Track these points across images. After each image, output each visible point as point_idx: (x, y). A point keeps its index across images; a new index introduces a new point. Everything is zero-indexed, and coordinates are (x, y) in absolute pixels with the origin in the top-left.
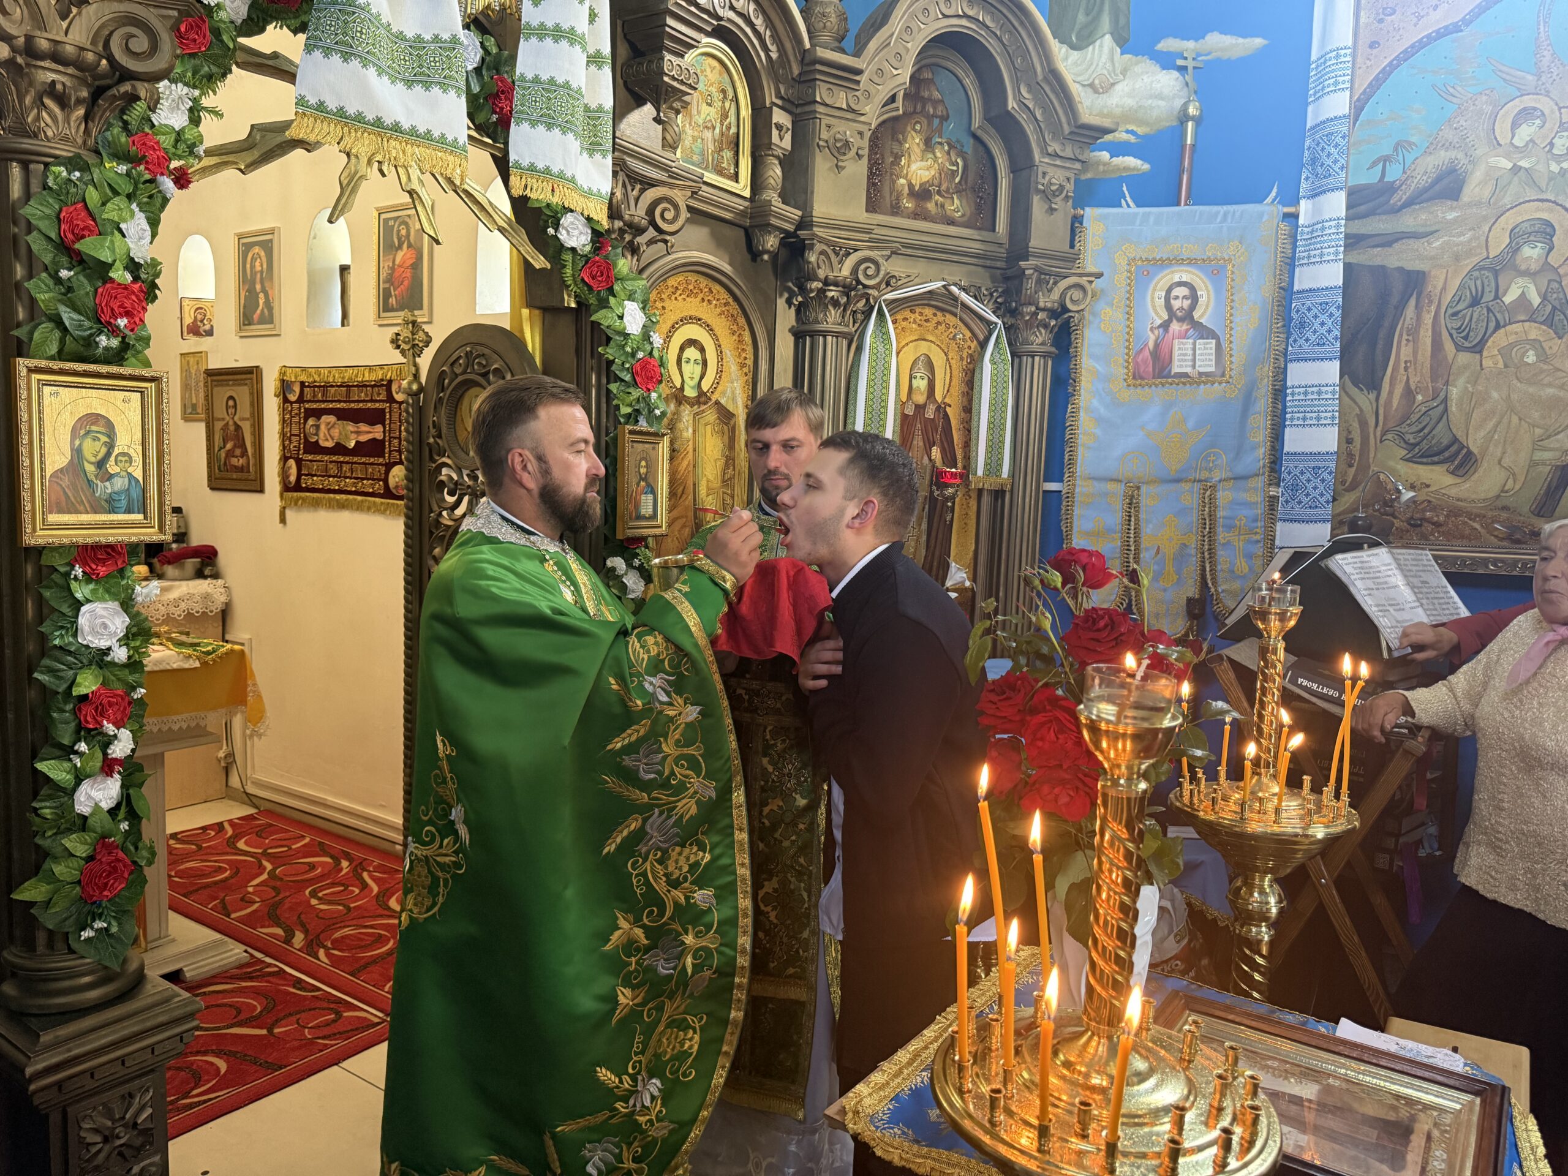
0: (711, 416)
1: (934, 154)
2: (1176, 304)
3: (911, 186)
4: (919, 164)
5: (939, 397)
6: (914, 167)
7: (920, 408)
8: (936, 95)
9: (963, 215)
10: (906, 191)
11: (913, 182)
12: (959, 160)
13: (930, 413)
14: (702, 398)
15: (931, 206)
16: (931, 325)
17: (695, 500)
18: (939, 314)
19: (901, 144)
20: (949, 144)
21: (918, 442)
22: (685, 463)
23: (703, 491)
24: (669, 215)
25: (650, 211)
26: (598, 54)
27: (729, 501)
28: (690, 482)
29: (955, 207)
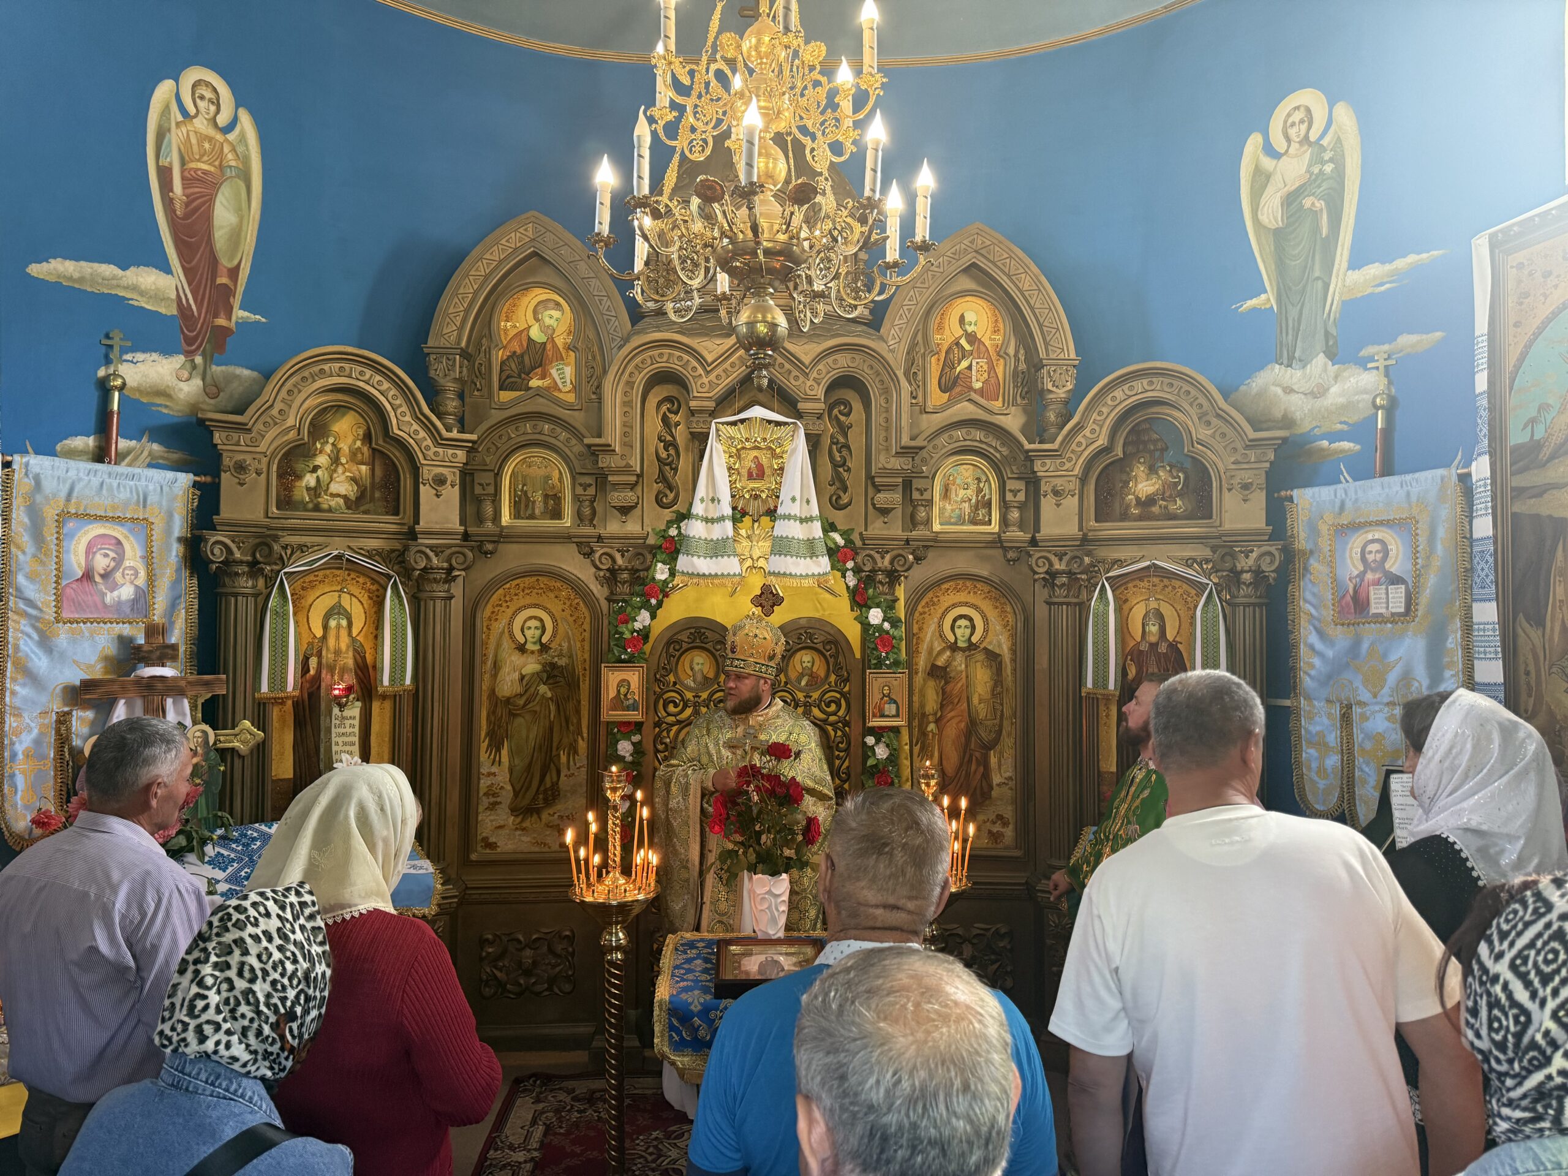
0: (980, 657)
1: (1157, 474)
2: (1370, 558)
3: (1138, 499)
4: (1144, 484)
5: (1170, 636)
6: (1140, 486)
7: (1153, 646)
8: (1155, 436)
9: (1184, 511)
10: (1134, 502)
11: (1140, 496)
12: (1180, 474)
13: (1163, 648)
14: (971, 647)
15: (1155, 509)
16: (1158, 589)
17: (968, 706)
19: (1129, 474)
20: (1170, 466)
22: (960, 685)
23: (975, 700)
24: (901, 563)
25: (892, 562)
26: (811, 517)
27: (999, 707)
28: (964, 696)
29: (1178, 505)
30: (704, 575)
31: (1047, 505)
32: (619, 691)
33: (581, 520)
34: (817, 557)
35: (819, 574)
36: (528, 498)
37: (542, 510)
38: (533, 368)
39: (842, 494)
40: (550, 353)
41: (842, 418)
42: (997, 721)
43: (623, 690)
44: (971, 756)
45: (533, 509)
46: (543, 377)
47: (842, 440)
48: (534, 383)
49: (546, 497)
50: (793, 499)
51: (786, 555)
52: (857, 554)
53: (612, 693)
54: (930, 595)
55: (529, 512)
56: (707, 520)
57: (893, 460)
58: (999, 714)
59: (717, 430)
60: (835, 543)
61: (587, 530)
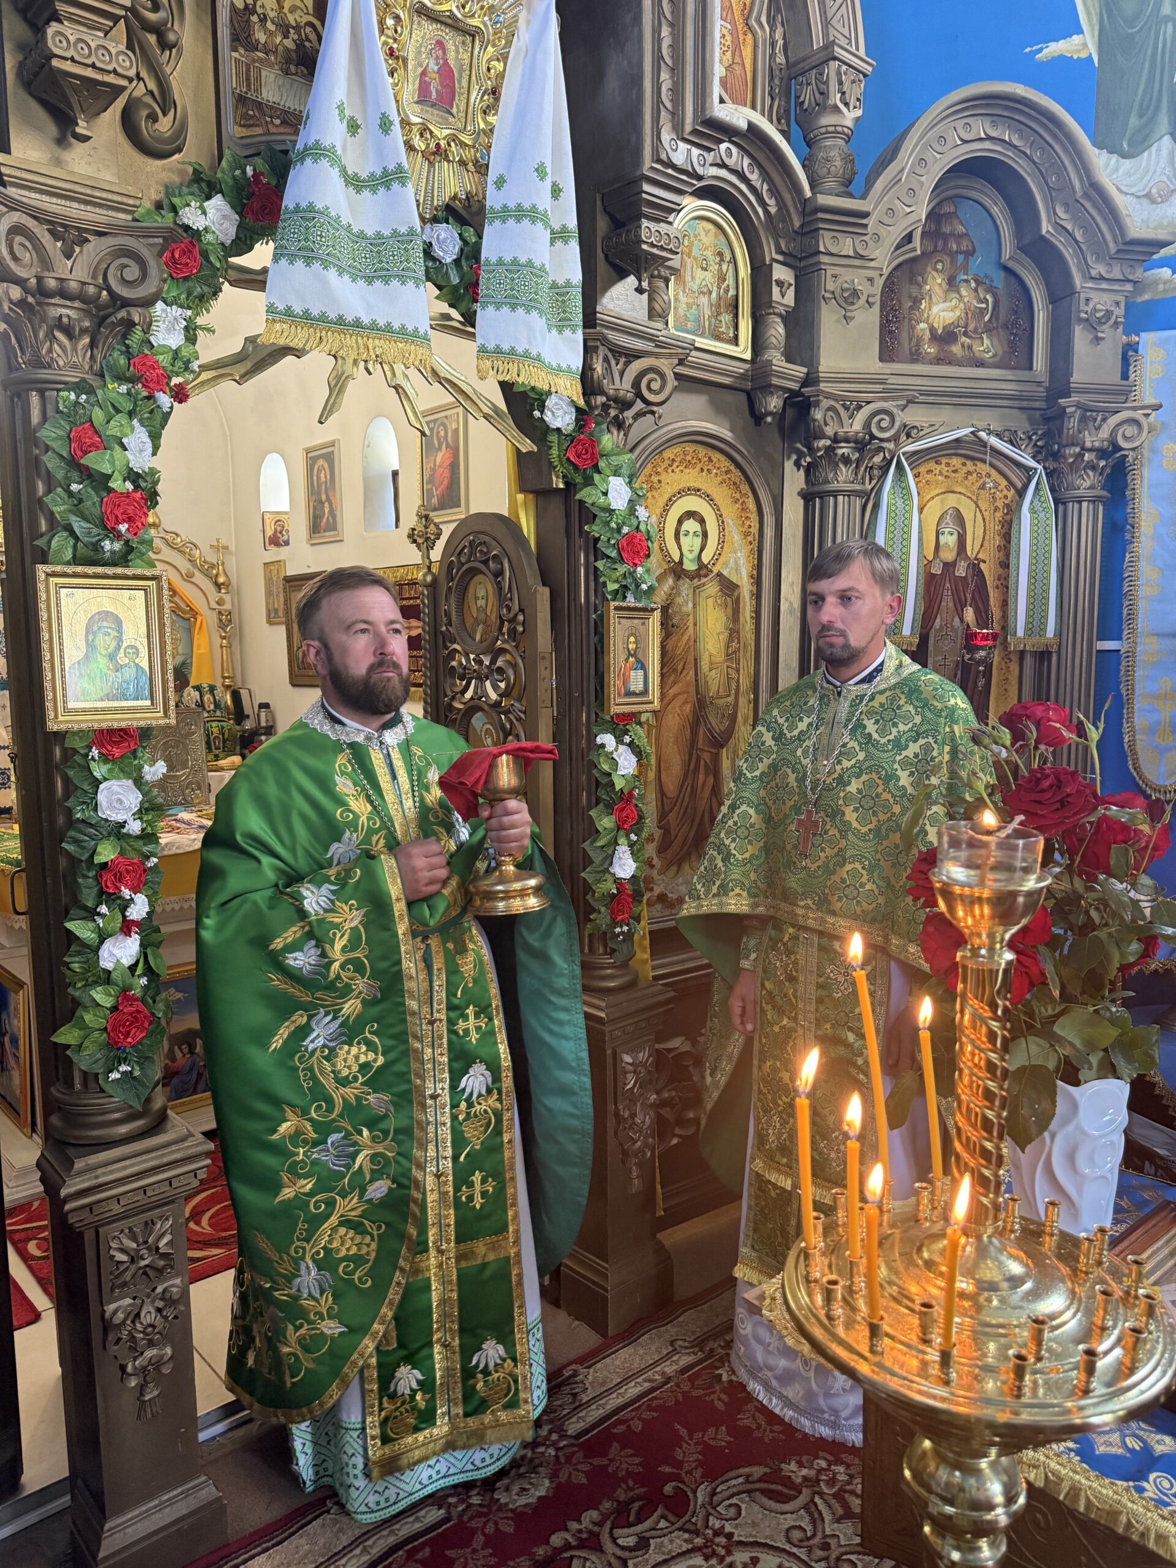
1: (959, 293)
3: (932, 329)
5: (971, 551)
6: (935, 309)
7: (949, 566)
8: (960, 229)
9: (994, 356)
10: (927, 335)
11: (936, 325)
12: (988, 297)
13: (961, 571)
14: (703, 570)
16: (959, 476)
17: (696, 675)
18: (968, 463)
20: (976, 281)
21: (948, 603)
22: (686, 637)
23: (705, 665)
26: (564, 229)
27: (734, 675)
28: (691, 658)
29: (985, 347)
42: (731, 699)
44: (699, 758)
50: (542, 172)
56: (353, 174)
57: (682, 146)
58: (734, 685)
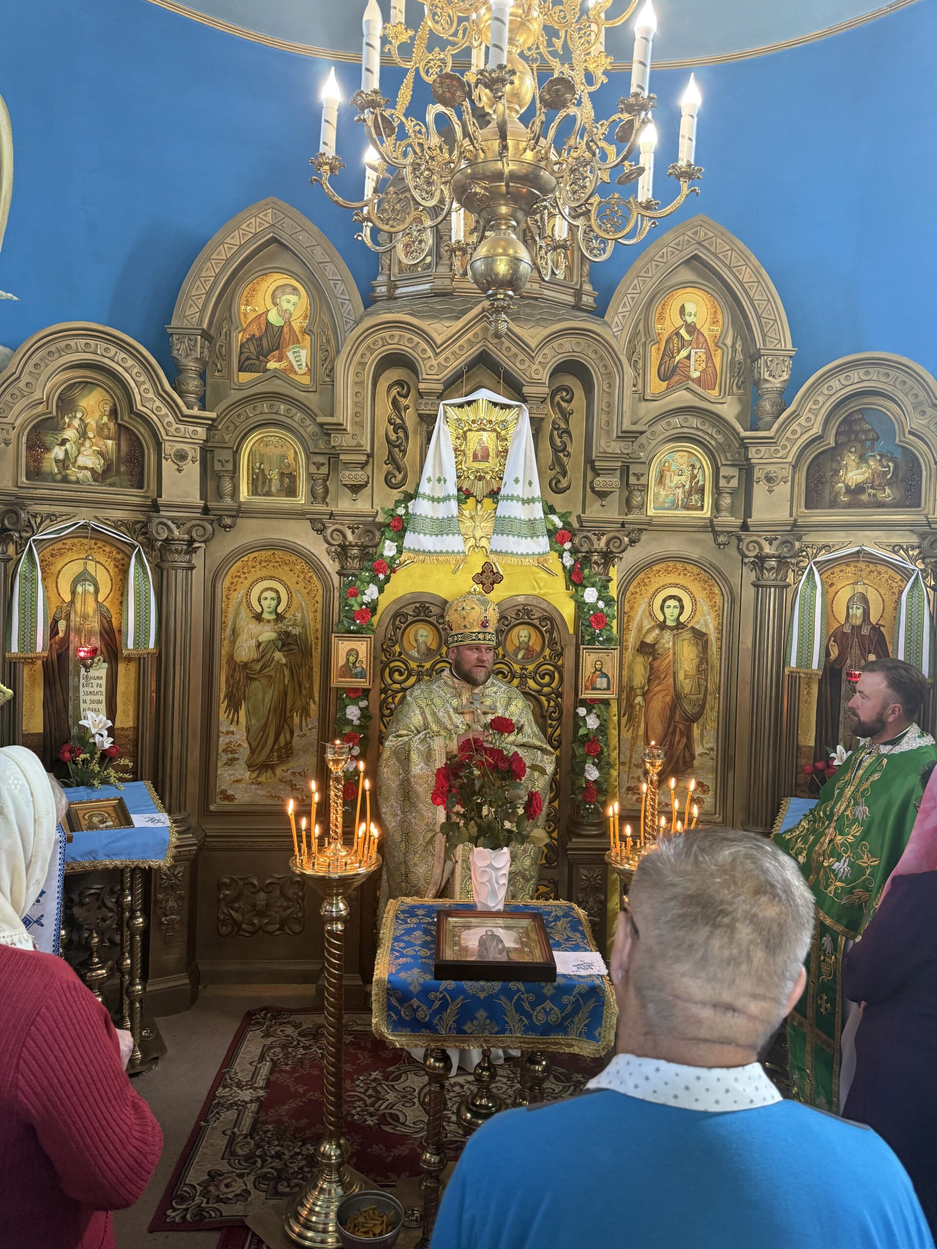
1: (867, 463)
3: (847, 487)
5: (873, 620)
7: (856, 629)
9: (893, 499)
10: (844, 490)
12: (890, 464)
13: (865, 631)
14: (679, 625)
16: (864, 574)
18: (871, 565)
19: (839, 462)
23: (681, 676)
24: (617, 545)
25: (607, 544)
26: (533, 498)
27: (702, 682)
28: (671, 671)
29: (887, 494)
30: (430, 552)
31: (759, 491)
32: (348, 660)
33: (314, 497)
34: (538, 537)
35: (539, 554)
36: (264, 476)
37: (278, 487)
38: (271, 351)
39: (561, 478)
40: (287, 337)
41: (564, 404)
42: (701, 696)
43: (352, 659)
44: (675, 727)
45: (270, 486)
46: (280, 360)
47: (563, 426)
48: (272, 365)
49: (282, 475)
50: (517, 481)
51: (508, 535)
52: (575, 535)
53: (342, 662)
54: (642, 576)
55: (266, 489)
56: (433, 499)
57: (613, 444)
58: (703, 689)
59: (445, 412)
60: (554, 525)
61: (319, 507)
